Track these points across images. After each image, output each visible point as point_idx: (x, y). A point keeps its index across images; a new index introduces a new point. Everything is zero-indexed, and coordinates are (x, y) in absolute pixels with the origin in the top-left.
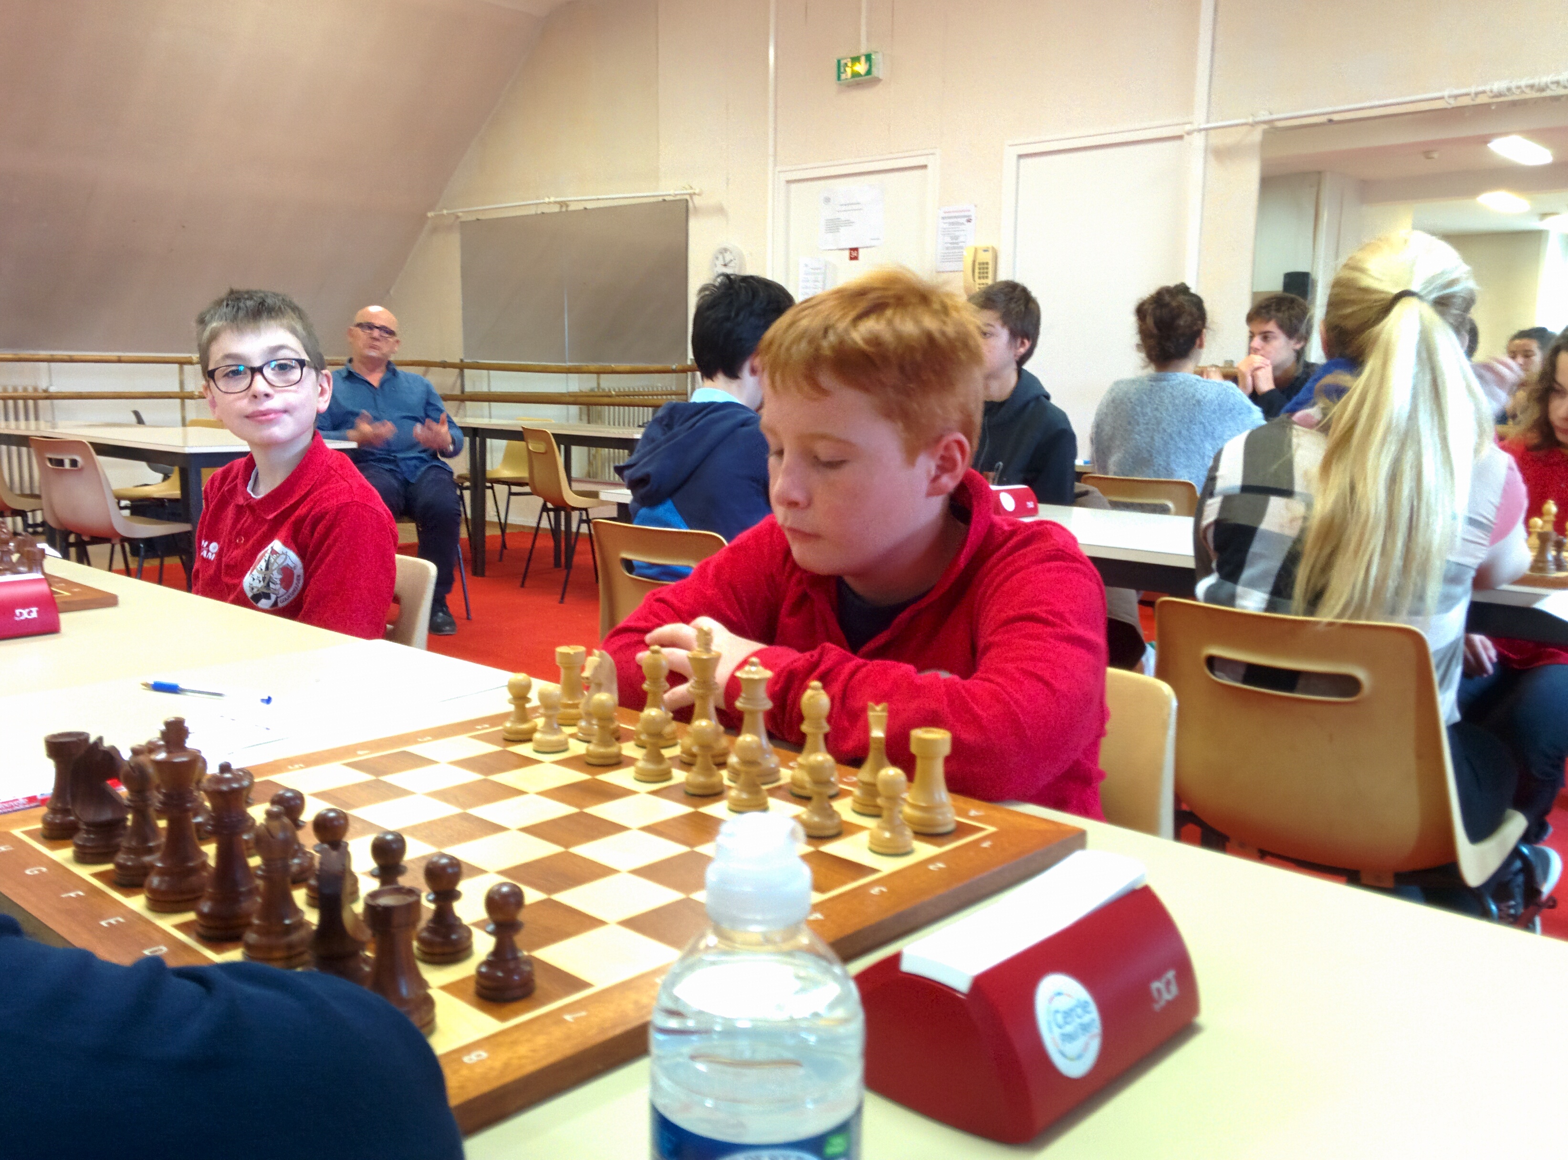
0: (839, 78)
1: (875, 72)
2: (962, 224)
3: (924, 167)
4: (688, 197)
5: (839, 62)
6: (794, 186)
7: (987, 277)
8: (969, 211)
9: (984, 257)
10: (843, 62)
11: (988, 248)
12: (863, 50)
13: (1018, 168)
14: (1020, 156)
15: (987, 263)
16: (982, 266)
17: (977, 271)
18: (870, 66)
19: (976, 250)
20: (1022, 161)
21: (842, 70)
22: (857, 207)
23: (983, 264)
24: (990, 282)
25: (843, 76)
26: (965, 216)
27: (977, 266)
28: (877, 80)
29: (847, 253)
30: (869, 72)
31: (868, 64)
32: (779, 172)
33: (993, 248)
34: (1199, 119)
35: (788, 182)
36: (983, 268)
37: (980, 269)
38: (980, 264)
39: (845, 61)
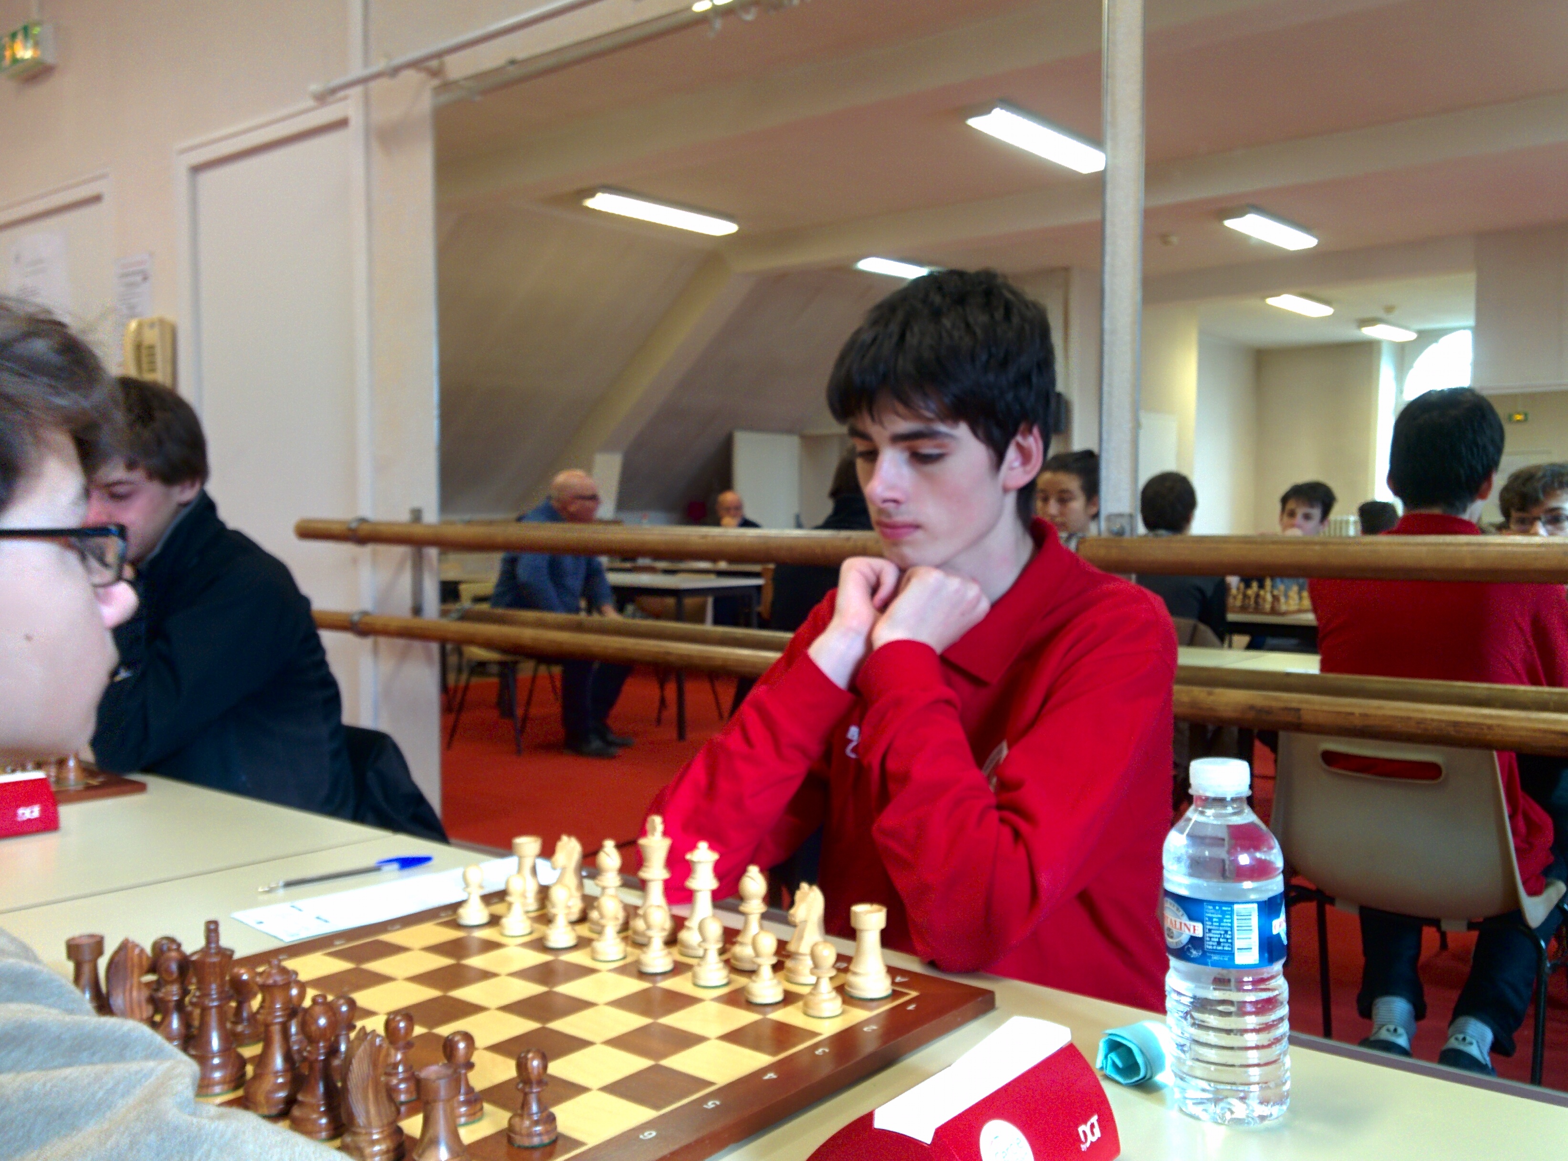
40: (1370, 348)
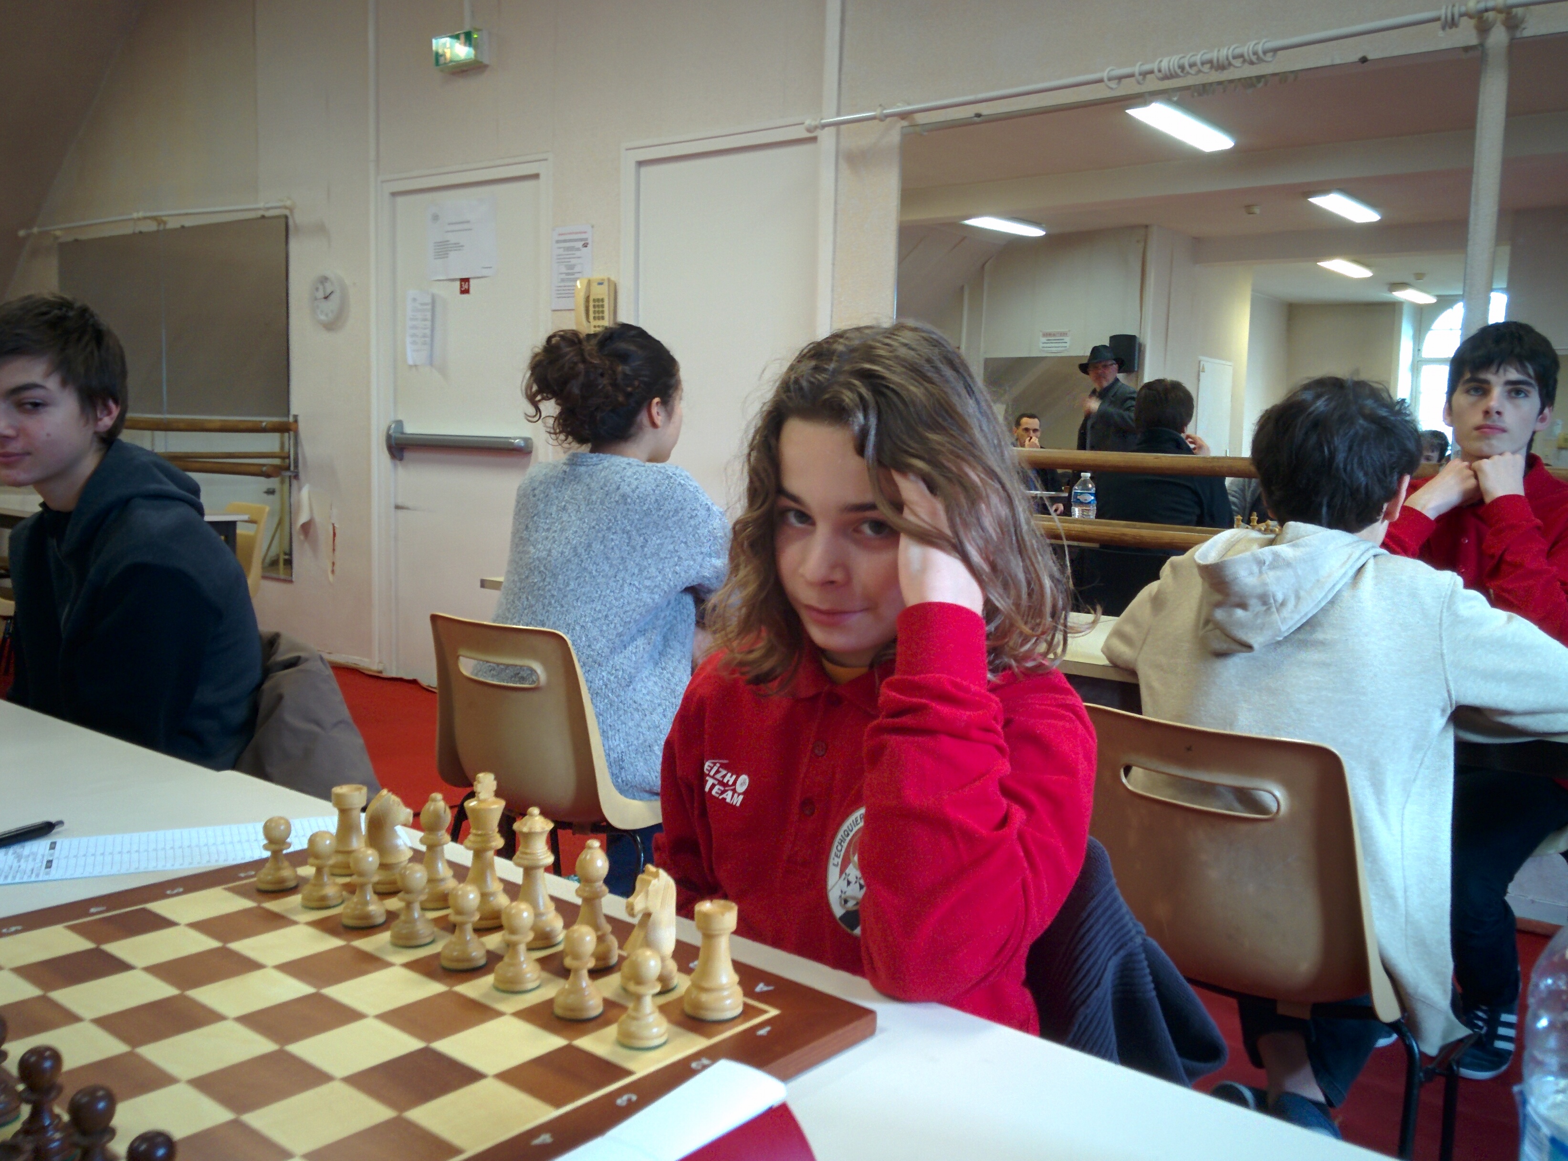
2: (578, 249)
3: (536, 176)
4: (287, 212)
6: (400, 200)
7: (603, 318)
8: (585, 232)
9: (600, 292)
11: (603, 280)
14: (641, 164)
15: (602, 300)
16: (597, 303)
17: (591, 309)
19: (589, 283)
20: (644, 170)
22: (466, 226)
24: (607, 323)
26: (581, 240)
27: (591, 304)
32: (383, 182)
33: (609, 280)
35: (394, 194)
36: (598, 306)
37: (594, 306)
38: (594, 300)
40: (1393, 308)
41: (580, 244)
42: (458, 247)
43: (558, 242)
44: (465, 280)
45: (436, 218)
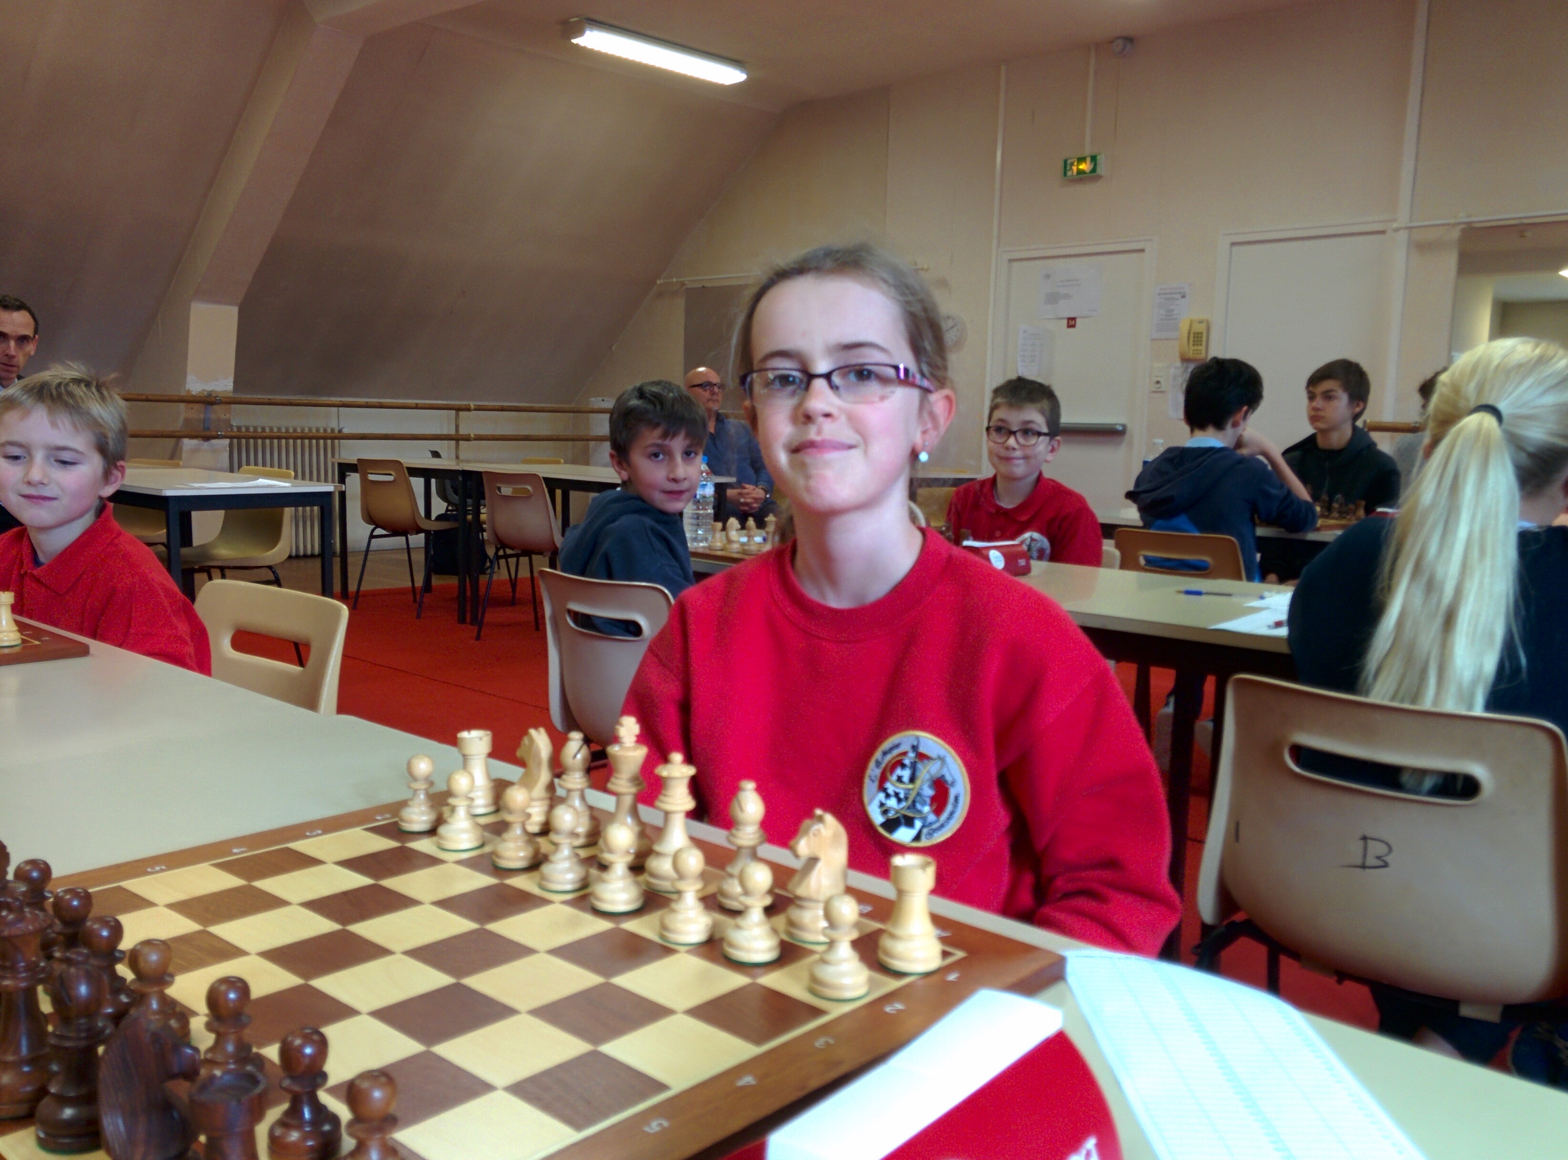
0: (1065, 174)
1: (1100, 171)
3: (1142, 251)
5: (1065, 162)
6: (1015, 265)
10: (1069, 162)
12: (1088, 151)
13: (1231, 253)
14: (1233, 244)
18: (1095, 165)
20: (1235, 249)
21: (1068, 168)
23: (1198, 333)
25: (1069, 173)
28: (1099, 177)
29: (1065, 322)
30: (1094, 170)
31: (1093, 164)
34: (1403, 219)
35: (1010, 261)
39: (1072, 161)
41: (1178, 296)
42: (1067, 296)
43: (1159, 294)
44: (1074, 319)
45: (1047, 276)
